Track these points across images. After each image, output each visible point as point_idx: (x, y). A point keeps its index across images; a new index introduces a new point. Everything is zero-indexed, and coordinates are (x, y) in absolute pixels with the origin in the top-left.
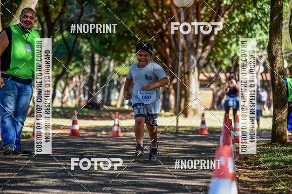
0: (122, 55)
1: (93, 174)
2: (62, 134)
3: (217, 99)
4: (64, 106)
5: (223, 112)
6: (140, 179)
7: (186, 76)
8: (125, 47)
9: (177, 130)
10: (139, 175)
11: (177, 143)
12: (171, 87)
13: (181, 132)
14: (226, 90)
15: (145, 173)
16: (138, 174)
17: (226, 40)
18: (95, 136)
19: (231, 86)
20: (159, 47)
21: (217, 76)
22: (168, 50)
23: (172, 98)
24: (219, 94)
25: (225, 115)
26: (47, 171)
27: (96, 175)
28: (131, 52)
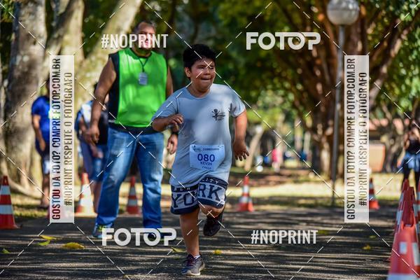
0: (253, 94)
3: (390, 158)
5: (400, 177)
6: (282, 274)
8: (258, 83)
9: (333, 202)
10: (280, 268)
11: (334, 222)
12: (324, 140)
13: (339, 205)
14: (405, 144)
15: (289, 264)
16: (279, 266)
17: (403, 72)
19: (412, 138)
20: (307, 82)
21: (390, 124)
22: (319, 87)
23: (325, 156)
24: (394, 149)
25: (404, 181)
26: (148, 261)
27: (218, 266)
28: (266, 90)
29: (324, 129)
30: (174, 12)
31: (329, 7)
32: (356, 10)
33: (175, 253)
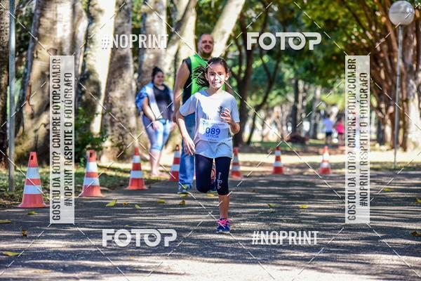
0: (330, 81)
1: (302, 217)
2: (264, 172)
4: (265, 140)
7: (405, 104)
8: (333, 73)
9: (395, 166)
11: (397, 181)
12: (387, 117)
18: (301, 174)
23: (388, 130)
26: (249, 213)
28: (340, 78)
29: (387, 109)
30: (267, 17)
31: (391, 10)
32: (412, 13)
33: (271, 207)
